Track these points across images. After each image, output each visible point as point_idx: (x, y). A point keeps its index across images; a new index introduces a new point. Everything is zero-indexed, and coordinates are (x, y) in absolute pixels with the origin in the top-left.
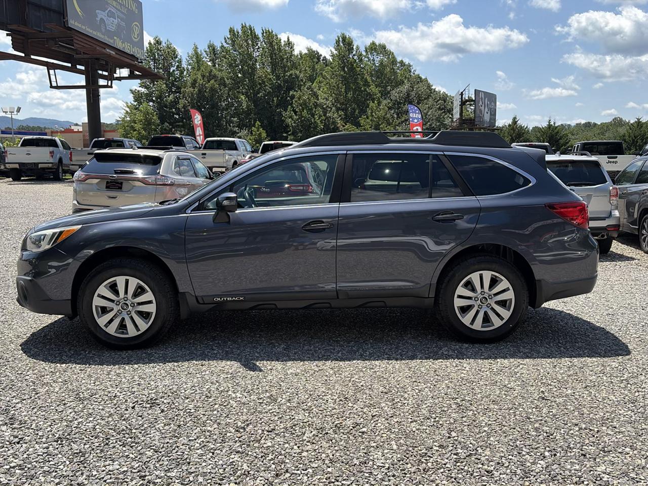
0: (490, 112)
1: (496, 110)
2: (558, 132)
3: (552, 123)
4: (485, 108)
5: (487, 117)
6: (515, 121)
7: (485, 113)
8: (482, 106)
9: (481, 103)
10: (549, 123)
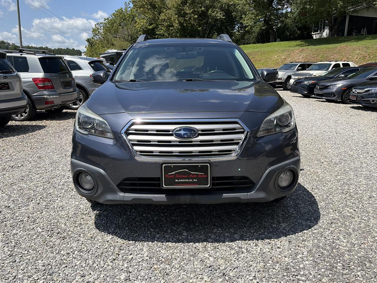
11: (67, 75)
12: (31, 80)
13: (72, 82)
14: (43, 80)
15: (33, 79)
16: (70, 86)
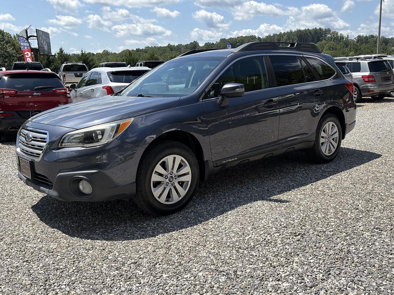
0: (47, 45)
1: (50, 43)
2: (88, 58)
3: (84, 52)
4: (44, 42)
5: (46, 48)
6: (61, 51)
7: (45, 45)
8: (42, 40)
9: (41, 38)
10: (82, 52)
11: (388, 72)
12: (361, 77)
13: (391, 77)
14: (368, 77)
15: (362, 76)
16: (389, 80)
